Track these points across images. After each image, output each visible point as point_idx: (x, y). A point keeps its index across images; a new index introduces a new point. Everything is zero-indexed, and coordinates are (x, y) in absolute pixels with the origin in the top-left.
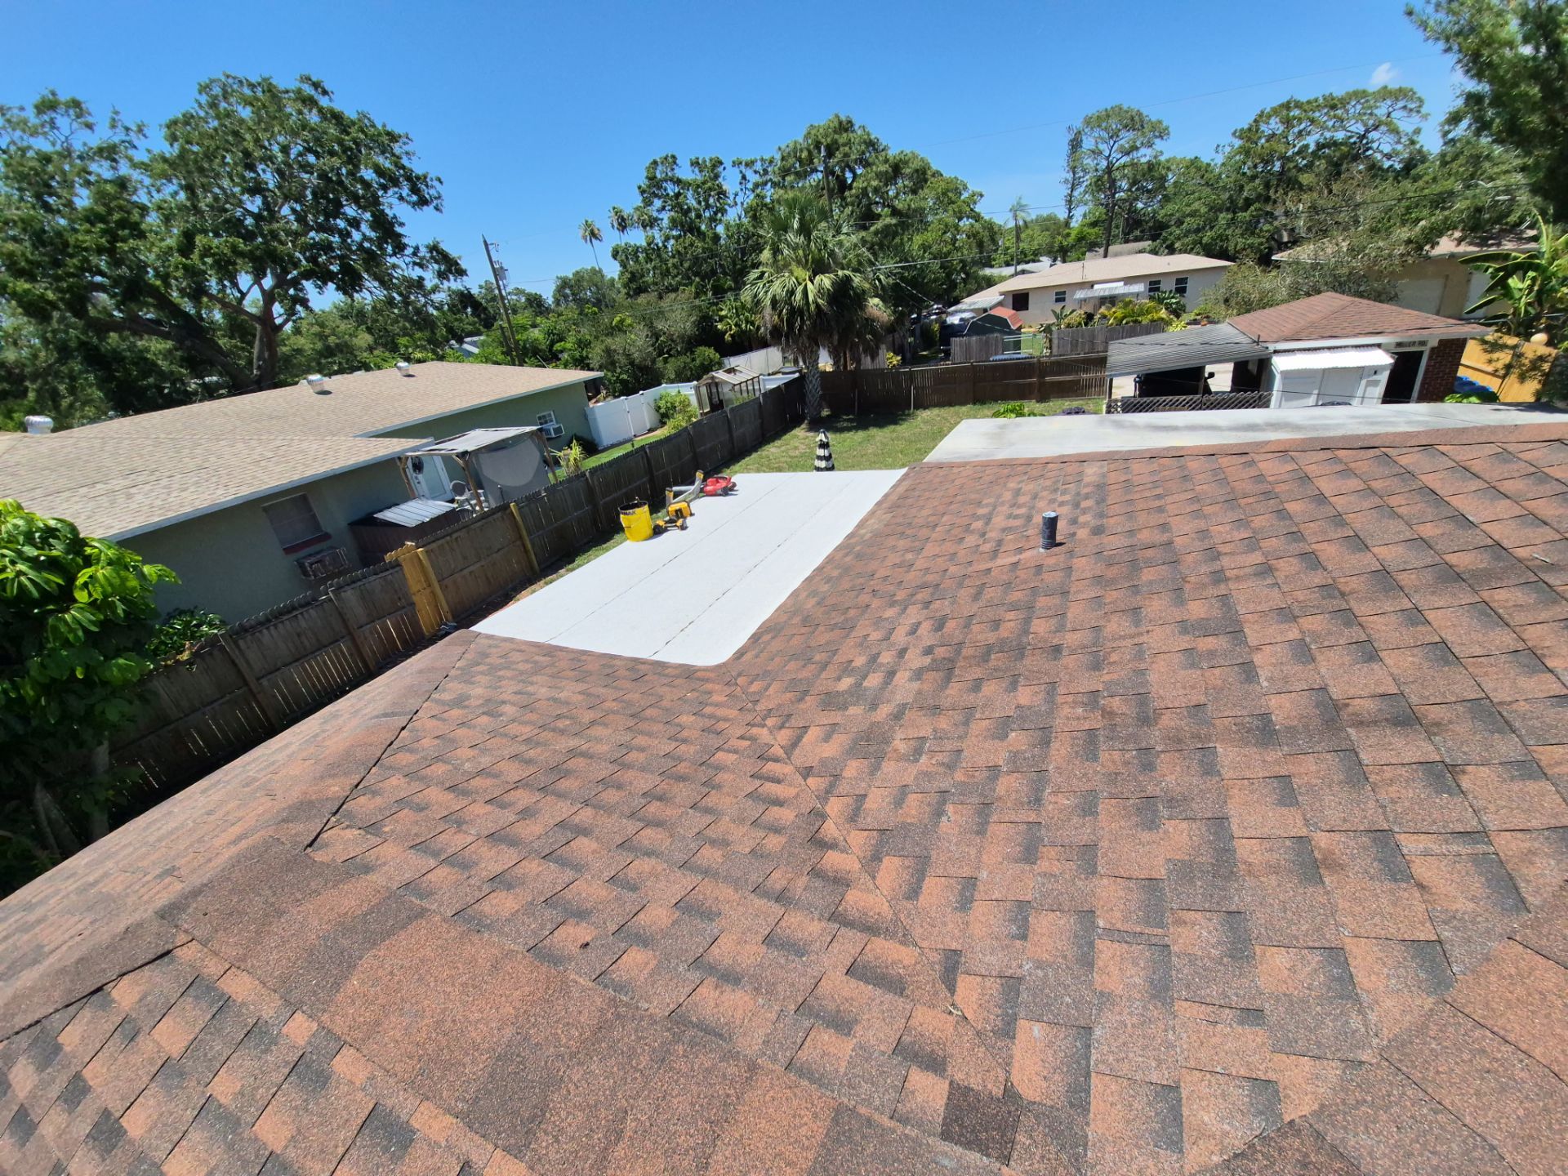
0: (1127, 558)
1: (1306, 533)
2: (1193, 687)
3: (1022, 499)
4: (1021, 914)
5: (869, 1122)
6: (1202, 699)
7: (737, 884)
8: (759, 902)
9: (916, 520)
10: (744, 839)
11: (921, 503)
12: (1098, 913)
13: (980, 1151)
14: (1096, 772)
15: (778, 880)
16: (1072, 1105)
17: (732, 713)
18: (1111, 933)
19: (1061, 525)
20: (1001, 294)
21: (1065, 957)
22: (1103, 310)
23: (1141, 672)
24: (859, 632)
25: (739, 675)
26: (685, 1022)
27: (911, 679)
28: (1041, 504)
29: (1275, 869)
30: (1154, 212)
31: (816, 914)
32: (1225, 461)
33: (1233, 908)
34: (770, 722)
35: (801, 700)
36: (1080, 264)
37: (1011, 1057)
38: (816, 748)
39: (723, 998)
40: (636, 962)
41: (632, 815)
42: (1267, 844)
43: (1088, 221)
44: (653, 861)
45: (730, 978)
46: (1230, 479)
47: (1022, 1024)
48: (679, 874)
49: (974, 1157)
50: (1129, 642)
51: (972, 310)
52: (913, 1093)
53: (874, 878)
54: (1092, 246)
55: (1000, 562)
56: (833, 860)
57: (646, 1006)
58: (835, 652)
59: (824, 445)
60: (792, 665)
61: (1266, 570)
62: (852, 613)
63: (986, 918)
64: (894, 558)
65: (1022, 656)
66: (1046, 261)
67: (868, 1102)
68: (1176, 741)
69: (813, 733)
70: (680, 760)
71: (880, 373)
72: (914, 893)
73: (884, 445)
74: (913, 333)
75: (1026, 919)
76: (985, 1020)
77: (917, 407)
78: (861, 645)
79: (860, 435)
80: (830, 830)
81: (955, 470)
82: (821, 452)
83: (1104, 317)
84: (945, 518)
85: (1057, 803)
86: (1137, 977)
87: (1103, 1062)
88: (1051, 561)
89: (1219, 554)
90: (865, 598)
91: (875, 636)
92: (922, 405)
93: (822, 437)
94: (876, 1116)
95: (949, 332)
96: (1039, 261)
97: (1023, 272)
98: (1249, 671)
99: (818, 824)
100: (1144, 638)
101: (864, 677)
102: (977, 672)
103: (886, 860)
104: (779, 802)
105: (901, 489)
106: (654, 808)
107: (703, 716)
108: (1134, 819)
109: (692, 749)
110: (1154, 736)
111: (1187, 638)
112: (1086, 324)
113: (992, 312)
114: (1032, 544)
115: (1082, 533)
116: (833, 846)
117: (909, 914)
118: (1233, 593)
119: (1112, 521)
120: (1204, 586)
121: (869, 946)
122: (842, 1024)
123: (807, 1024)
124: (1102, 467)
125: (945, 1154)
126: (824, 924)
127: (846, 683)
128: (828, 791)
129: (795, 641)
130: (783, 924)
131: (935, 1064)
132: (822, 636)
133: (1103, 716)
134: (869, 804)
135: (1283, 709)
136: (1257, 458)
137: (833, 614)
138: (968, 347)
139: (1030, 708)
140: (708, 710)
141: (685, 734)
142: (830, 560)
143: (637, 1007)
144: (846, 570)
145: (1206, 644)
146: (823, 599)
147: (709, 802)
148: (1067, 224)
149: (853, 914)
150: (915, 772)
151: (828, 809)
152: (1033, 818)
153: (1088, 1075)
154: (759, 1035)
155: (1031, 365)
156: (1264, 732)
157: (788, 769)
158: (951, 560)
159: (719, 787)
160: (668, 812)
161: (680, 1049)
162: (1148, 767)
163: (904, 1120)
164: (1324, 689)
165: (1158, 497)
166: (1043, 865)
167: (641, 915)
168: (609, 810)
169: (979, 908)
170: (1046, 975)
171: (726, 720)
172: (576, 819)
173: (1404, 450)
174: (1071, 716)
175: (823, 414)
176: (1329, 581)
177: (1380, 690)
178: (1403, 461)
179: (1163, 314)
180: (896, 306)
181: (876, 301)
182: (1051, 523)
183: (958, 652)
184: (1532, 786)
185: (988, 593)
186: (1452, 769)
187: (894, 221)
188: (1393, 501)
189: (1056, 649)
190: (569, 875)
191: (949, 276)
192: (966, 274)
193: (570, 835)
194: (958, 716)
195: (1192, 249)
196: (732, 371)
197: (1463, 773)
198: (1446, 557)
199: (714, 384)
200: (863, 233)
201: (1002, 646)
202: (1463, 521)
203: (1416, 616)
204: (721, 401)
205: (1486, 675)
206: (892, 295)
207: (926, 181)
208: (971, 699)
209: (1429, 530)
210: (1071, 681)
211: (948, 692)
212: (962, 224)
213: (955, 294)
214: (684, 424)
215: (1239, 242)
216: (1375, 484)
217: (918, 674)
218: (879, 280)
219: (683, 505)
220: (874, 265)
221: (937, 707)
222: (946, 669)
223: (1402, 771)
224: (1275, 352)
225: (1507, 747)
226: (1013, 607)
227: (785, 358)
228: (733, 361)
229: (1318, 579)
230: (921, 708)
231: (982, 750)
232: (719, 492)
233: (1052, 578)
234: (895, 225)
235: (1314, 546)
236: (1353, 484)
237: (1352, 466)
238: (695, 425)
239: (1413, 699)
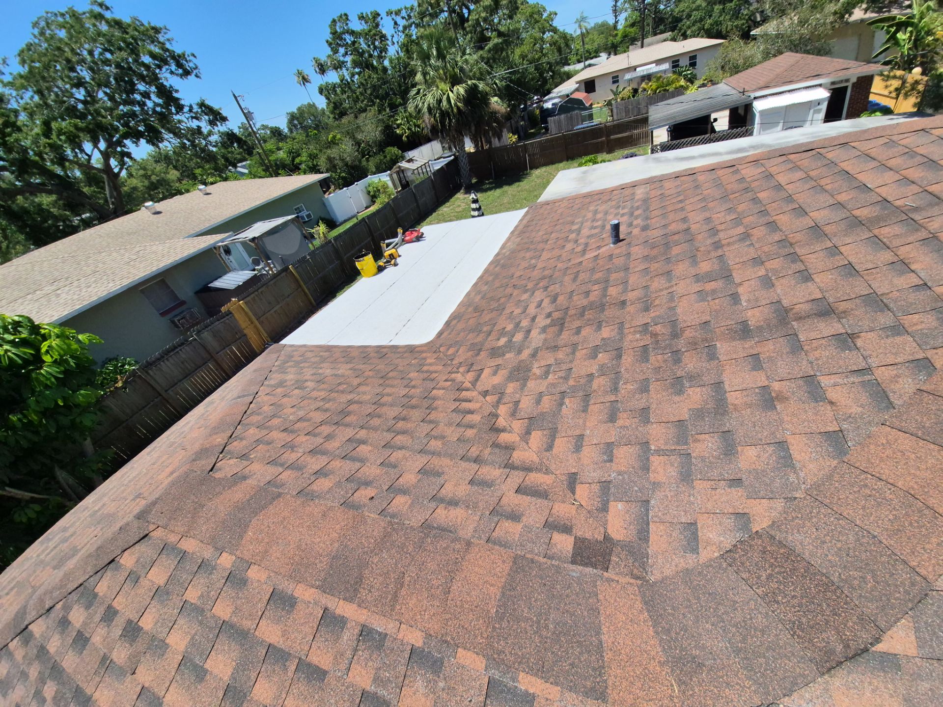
0: (662, 242)
1: (769, 210)
2: (703, 312)
3: (599, 216)
4: (609, 450)
5: (532, 561)
6: (708, 318)
7: (451, 457)
8: (464, 464)
9: (535, 239)
10: (453, 434)
11: (537, 228)
12: (651, 443)
13: (592, 567)
14: (648, 368)
15: (474, 452)
16: (640, 539)
17: (440, 368)
18: (658, 452)
19: (622, 229)
20: (577, 83)
21: (633, 468)
22: (643, 85)
23: (673, 309)
24: (507, 311)
25: (441, 346)
26: (431, 527)
27: (540, 333)
28: (609, 217)
29: (750, 406)
30: (672, 11)
31: (497, 466)
32: (721, 173)
33: (726, 429)
34: (461, 370)
35: (478, 354)
36: (626, 54)
37: (607, 521)
38: (488, 380)
39: (450, 513)
40: (400, 502)
42: (745, 393)
43: (628, 23)
44: (404, 451)
45: (453, 503)
46: (724, 183)
47: (612, 504)
48: (418, 456)
49: (589, 570)
50: (665, 292)
51: (559, 97)
52: (555, 544)
53: (527, 443)
54: (633, 41)
55: (587, 256)
56: (504, 437)
57: (408, 522)
58: (494, 325)
59: (475, 201)
60: (471, 336)
61: (746, 236)
62: (502, 300)
63: (589, 454)
64: (524, 264)
65: (603, 310)
66: (604, 55)
67: (531, 552)
68: (693, 345)
69: (487, 372)
70: (412, 397)
71: (505, 148)
72: (550, 448)
73: (514, 196)
74: (523, 119)
75: (612, 451)
76: (593, 505)
77: (531, 168)
78: (509, 318)
79: (498, 192)
80: (501, 422)
81: (557, 204)
82: (474, 206)
83: (645, 90)
84: (553, 235)
85: (626, 388)
86: (674, 472)
87: (656, 516)
88: (618, 251)
89: (718, 231)
90: (509, 290)
91: (517, 311)
92: (534, 166)
93: (473, 196)
94: (536, 558)
95: (546, 114)
96: (599, 56)
97: (590, 65)
98: (735, 298)
99: (494, 421)
100: (675, 288)
101: (513, 336)
102: (577, 323)
103: (533, 433)
104: (471, 412)
105: (525, 222)
106: (401, 425)
107: (422, 372)
108: (670, 390)
109: (418, 391)
110: (681, 344)
111: (699, 284)
112: (634, 96)
113: (573, 96)
114: (606, 243)
115: (636, 231)
116: (503, 430)
117: (548, 459)
118: (727, 253)
119: (653, 220)
120: (709, 252)
121: (527, 478)
122: (515, 517)
123: (496, 519)
124: (647, 187)
125: (573, 571)
126: (501, 470)
127: (503, 341)
128: (498, 402)
129: (471, 321)
130: (479, 473)
131: (566, 529)
132: (486, 317)
133: (651, 337)
134: (521, 406)
135: (754, 317)
136: (740, 167)
137: (492, 303)
138: (559, 122)
139: (609, 339)
140: (425, 368)
141: (413, 383)
142: (486, 271)
143: (404, 524)
144: (497, 276)
145: (712, 285)
146: (485, 295)
147: (432, 417)
148: (615, 27)
149: (517, 463)
150: (546, 384)
151: (499, 412)
152: (613, 398)
153: (648, 524)
154: (471, 528)
155: (600, 129)
156: (744, 331)
157: (475, 394)
158: (558, 259)
159: (436, 409)
160: (409, 425)
161: (429, 540)
162: (677, 361)
163: (551, 558)
164: (779, 302)
165: (681, 201)
166: (620, 423)
167: (401, 479)
169: (586, 451)
170: (624, 478)
171: (436, 372)
172: (358, 436)
173: (831, 149)
174: (633, 340)
175: (474, 181)
176: (784, 237)
177: (813, 297)
178: (830, 156)
179: (682, 82)
180: (510, 101)
181: (496, 99)
182: (616, 227)
183: (566, 313)
184: (898, 339)
185: (582, 276)
186: (853, 336)
187: (500, 40)
188: (823, 182)
189: (623, 303)
190: (358, 465)
191: (541, 74)
192: (553, 72)
193: (355, 445)
194: (568, 350)
195: (698, 34)
196: (410, 161)
197: (859, 337)
198: (854, 212)
199: (401, 171)
200: (481, 52)
201: (591, 306)
202: (864, 188)
203: (834, 251)
204: (407, 182)
205: (874, 279)
206: (506, 93)
207: (517, 8)
208: (575, 339)
209: (843, 197)
210: (632, 320)
211: (562, 337)
212: (545, 36)
213: (547, 87)
214: (387, 200)
215: (728, 24)
216: (812, 174)
217: (544, 330)
218: (496, 84)
219: (393, 251)
220: (491, 74)
221: (556, 347)
222: (560, 324)
223: (823, 341)
224: (755, 98)
225: (885, 319)
226: (597, 282)
227: (443, 147)
228: (411, 154)
229: (777, 237)
230: (547, 348)
231: (583, 366)
232: (414, 239)
233: (619, 262)
234: (501, 43)
235: (774, 218)
236: (800, 174)
237: (798, 163)
238: (393, 200)
239: (831, 300)
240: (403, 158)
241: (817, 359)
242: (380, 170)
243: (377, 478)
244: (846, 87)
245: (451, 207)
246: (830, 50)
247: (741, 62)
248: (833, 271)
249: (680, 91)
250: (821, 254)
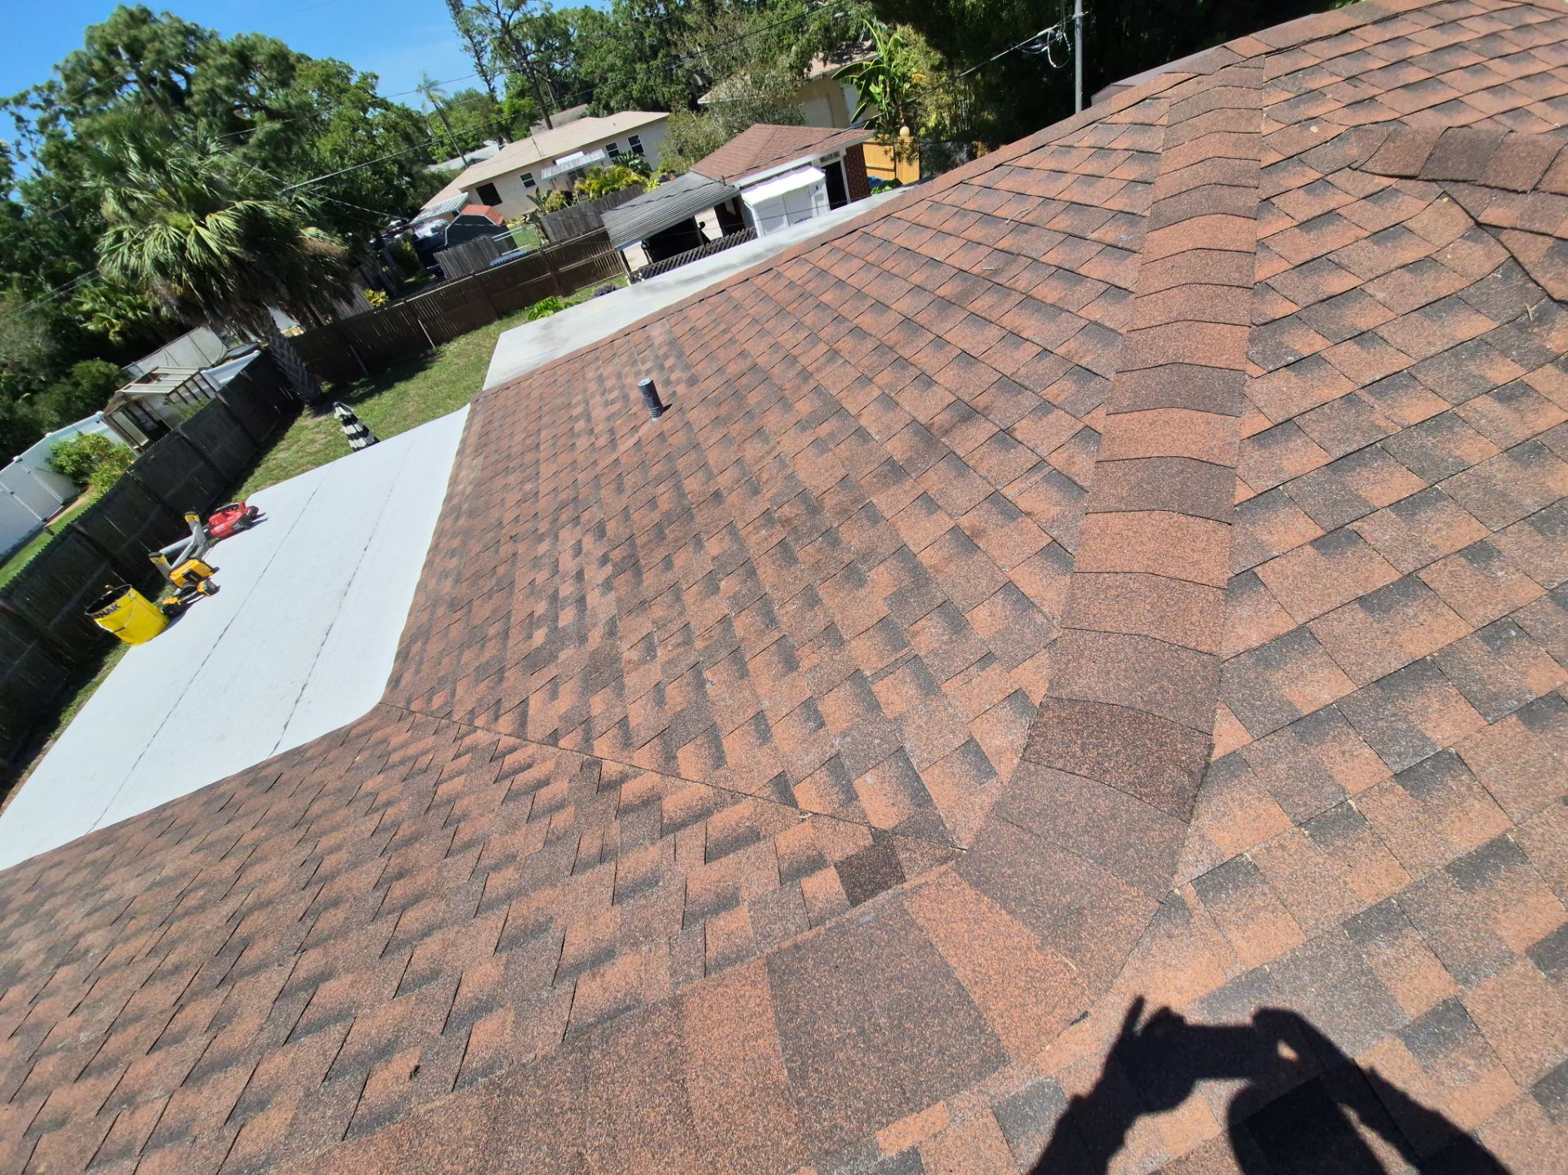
0: (729, 393)
1: (844, 314)
2: (833, 467)
3: (609, 384)
4: (811, 711)
5: (797, 947)
6: (843, 472)
7: (550, 881)
8: (582, 878)
9: (514, 450)
10: (529, 841)
11: (507, 432)
12: (862, 668)
13: (883, 889)
14: (802, 571)
15: (590, 845)
16: (919, 806)
17: (430, 741)
18: (878, 675)
19: (659, 389)
20: (464, 190)
21: (858, 715)
22: (577, 184)
23: (791, 477)
24: (522, 582)
25: (409, 702)
26: (583, 1031)
27: (603, 594)
28: (629, 380)
29: (949, 560)
30: (574, 71)
31: (647, 842)
32: (759, 281)
33: (940, 601)
34: (479, 722)
35: (501, 680)
36: (528, 141)
37: (863, 811)
38: (544, 714)
39: (607, 979)
40: (489, 1031)
41: (376, 916)
42: (936, 546)
43: (513, 91)
44: (438, 935)
45: (603, 956)
46: (771, 295)
47: (857, 783)
48: (478, 922)
49: (883, 897)
50: (769, 459)
51: (441, 216)
52: (814, 897)
53: (678, 776)
54: (532, 119)
55: (622, 448)
56: (631, 791)
57: (532, 1056)
58: (508, 615)
59: (350, 420)
60: (467, 656)
61: (834, 354)
62: (501, 570)
63: (787, 733)
64: (512, 498)
65: (692, 518)
66: (491, 146)
67: (786, 934)
68: (843, 512)
69: (535, 703)
70: (396, 825)
71: (369, 317)
72: (719, 759)
74: (384, 262)
75: (816, 711)
76: (832, 802)
77: (438, 343)
78: (532, 593)
79: (388, 397)
80: (611, 769)
81: (524, 385)
82: (351, 429)
83: (582, 192)
84: (543, 434)
85: (786, 614)
86: (911, 690)
87: (922, 761)
88: (667, 426)
89: (795, 357)
90: (506, 549)
91: (541, 577)
92: (444, 338)
93: (339, 411)
94: (799, 938)
95: (427, 248)
96: (484, 146)
97: (474, 161)
98: (862, 434)
99: (596, 774)
100: (779, 449)
101: (556, 619)
102: (661, 554)
103: (680, 754)
104: (545, 782)
105: (476, 428)
106: (399, 890)
107: (392, 767)
108: (847, 586)
109: (404, 806)
110: (828, 518)
111: (809, 432)
112: (569, 204)
113: (465, 212)
114: (643, 418)
115: (681, 389)
116: (624, 778)
117: (726, 779)
118: (821, 382)
119: (699, 367)
120: (799, 388)
121: (710, 828)
122: (726, 902)
123: (698, 928)
124: (663, 325)
125: (863, 914)
126: (659, 844)
127: (540, 636)
128: (588, 739)
129: (454, 632)
130: (621, 874)
131: (816, 863)
132: (483, 610)
133: (783, 526)
134: (633, 722)
135: (898, 448)
136: (781, 269)
137: (481, 582)
138: (458, 257)
139: (723, 554)
140: (395, 757)
141: (383, 798)
142: (439, 534)
143: (524, 1065)
144: (467, 533)
145: (824, 430)
146: (460, 574)
147: (466, 832)
148: (493, 99)
149: (679, 816)
150: (659, 667)
151: (597, 753)
152: (776, 636)
153: (918, 777)
154: (664, 976)
155: (537, 259)
156: (895, 471)
157: (531, 749)
158: (574, 469)
159: (465, 816)
160: (421, 880)
161: (597, 1054)
162: (836, 543)
163: (820, 921)
164: (914, 420)
165: (724, 332)
166: (805, 664)
167: (463, 990)
168: (342, 933)
169: (778, 731)
170: (853, 737)
171: (424, 753)
172: (301, 974)
173: (875, 225)
174: (758, 541)
175: (326, 387)
176: (878, 343)
177: (946, 403)
178: (878, 233)
179: (634, 176)
180: (343, 232)
181: (312, 230)
182: (650, 389)
183: (633, 545)
184: (1052, 417)
185: (629, 481)
186: (1007, 432)
187: (277, 125)
188: (887, 265)
189: (717, 495)
190: (336, 1031)
191: (389, 182)
192: (409, 175)
193: (304, 996)
194: (668, 598)
195: (628, 106)
196: (148, 378)
197: (1015, 430)
198: (937, 292)
199: (133, 406)
200: (242, 150)
201: (669, 518)
202: (933, 262)
203: (940, 342)
204: (160, 423)
205: (995, 360)
206: (330, 218)
207: (293, 68)
208: (670, 577)
209: (918, 278)
210: (743, 514)
211: (645, 584)
212: (369, 116)
213: (410, 201)
214: (119, 472)
215: (664, 92)
216: (871, 258)
217: (608, 586)
218: (301, 203)
219: (192, 564)
220: (283, 186)
221: (643, 602)
222: (633, 565)
223: (983, 449)
224: (741, 188)
225: (1028, 401)
226: (659, 480)
227: (223, 339)
228: (145, 366)
229: (870, 344)
230: (630, 612)
231: (704, 613)
232: (238, 526)
233: (679, 439)
234: (281, 130)
235: (855, 322)
236: (856, 264)
237: (848, 250)
238: (138, 467)
239: (966, 398)
240: (127, 378)
241: (989, 471)
242: (70, 414)
243: (405, 1024)
244: (839, 163)
245: (295, 448)
246: (802, 119)
247: (702, 142)
248: (951, 365)
249: (636, 189)
250: (929, 350)
